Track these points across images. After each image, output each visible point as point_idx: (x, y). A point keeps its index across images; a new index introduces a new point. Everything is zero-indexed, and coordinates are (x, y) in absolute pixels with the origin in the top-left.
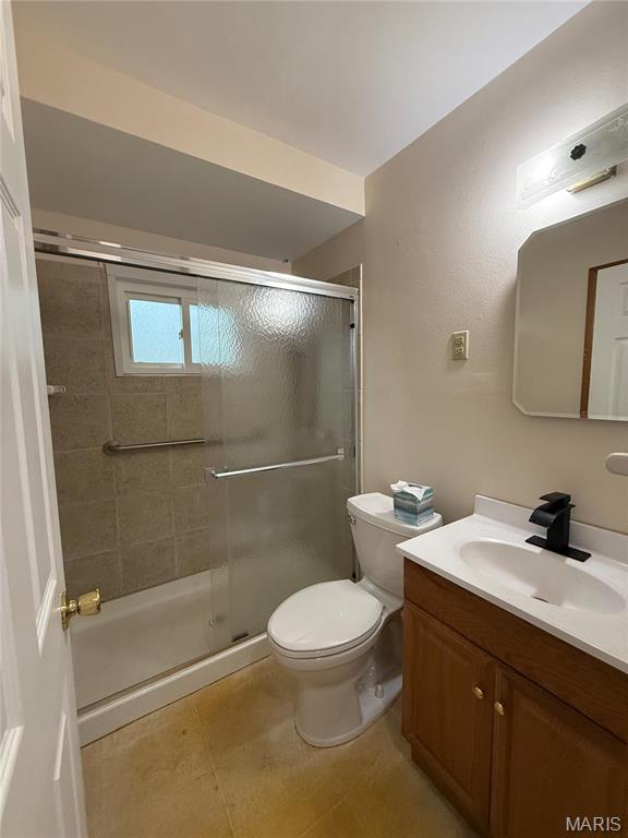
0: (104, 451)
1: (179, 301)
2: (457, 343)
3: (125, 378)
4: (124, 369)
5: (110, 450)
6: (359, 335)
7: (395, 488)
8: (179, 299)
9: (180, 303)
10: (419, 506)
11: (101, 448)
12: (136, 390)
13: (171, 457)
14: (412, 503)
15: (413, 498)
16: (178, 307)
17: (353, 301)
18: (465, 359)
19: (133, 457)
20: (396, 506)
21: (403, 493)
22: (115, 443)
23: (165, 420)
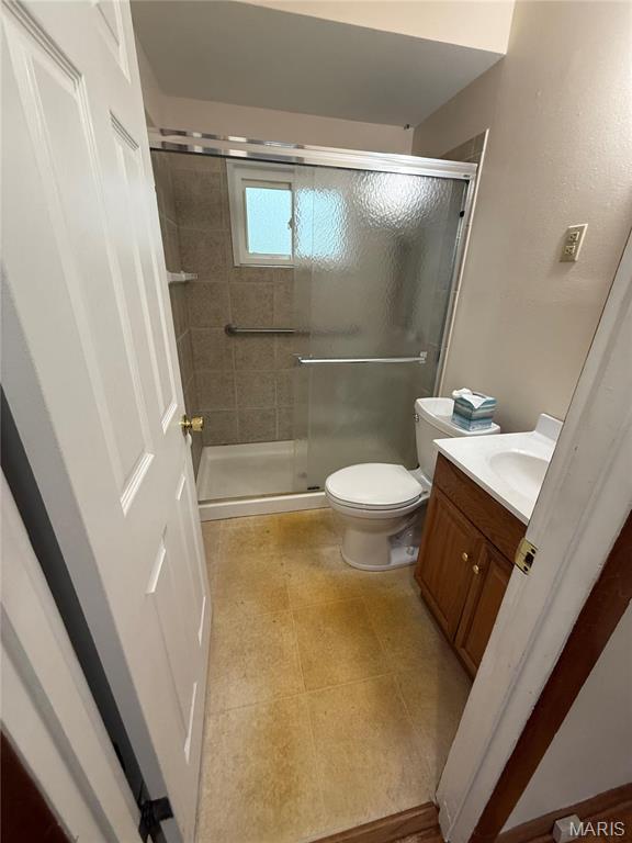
0: (226, 330)
1: (290, 186)
2: (571, 239)
3: (241, 268)
4: (241, 259)
5: (230, 331)
6: (468, 226)
7: (456, 394)
8: (290, 184)
9: (290, 189)
10: (475, 414)
11: (223, 329)
12: (249, 280)
13: (277, 343)
14: (468, 410)
15: (470, 406)
16: (289, 193)
17: (468, 182)
18: (574, 261)
19: (247, 340)
20: (456, 412)
21: (462, 399)
22: (234, 326)
23: (272, 309)
